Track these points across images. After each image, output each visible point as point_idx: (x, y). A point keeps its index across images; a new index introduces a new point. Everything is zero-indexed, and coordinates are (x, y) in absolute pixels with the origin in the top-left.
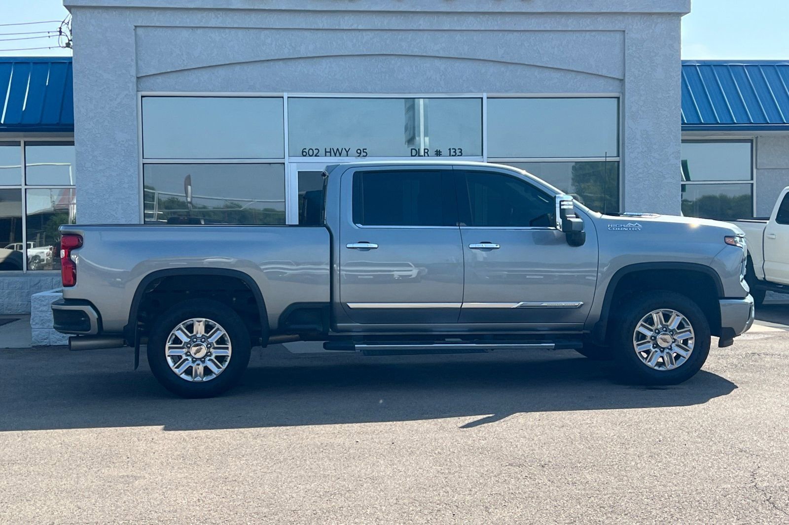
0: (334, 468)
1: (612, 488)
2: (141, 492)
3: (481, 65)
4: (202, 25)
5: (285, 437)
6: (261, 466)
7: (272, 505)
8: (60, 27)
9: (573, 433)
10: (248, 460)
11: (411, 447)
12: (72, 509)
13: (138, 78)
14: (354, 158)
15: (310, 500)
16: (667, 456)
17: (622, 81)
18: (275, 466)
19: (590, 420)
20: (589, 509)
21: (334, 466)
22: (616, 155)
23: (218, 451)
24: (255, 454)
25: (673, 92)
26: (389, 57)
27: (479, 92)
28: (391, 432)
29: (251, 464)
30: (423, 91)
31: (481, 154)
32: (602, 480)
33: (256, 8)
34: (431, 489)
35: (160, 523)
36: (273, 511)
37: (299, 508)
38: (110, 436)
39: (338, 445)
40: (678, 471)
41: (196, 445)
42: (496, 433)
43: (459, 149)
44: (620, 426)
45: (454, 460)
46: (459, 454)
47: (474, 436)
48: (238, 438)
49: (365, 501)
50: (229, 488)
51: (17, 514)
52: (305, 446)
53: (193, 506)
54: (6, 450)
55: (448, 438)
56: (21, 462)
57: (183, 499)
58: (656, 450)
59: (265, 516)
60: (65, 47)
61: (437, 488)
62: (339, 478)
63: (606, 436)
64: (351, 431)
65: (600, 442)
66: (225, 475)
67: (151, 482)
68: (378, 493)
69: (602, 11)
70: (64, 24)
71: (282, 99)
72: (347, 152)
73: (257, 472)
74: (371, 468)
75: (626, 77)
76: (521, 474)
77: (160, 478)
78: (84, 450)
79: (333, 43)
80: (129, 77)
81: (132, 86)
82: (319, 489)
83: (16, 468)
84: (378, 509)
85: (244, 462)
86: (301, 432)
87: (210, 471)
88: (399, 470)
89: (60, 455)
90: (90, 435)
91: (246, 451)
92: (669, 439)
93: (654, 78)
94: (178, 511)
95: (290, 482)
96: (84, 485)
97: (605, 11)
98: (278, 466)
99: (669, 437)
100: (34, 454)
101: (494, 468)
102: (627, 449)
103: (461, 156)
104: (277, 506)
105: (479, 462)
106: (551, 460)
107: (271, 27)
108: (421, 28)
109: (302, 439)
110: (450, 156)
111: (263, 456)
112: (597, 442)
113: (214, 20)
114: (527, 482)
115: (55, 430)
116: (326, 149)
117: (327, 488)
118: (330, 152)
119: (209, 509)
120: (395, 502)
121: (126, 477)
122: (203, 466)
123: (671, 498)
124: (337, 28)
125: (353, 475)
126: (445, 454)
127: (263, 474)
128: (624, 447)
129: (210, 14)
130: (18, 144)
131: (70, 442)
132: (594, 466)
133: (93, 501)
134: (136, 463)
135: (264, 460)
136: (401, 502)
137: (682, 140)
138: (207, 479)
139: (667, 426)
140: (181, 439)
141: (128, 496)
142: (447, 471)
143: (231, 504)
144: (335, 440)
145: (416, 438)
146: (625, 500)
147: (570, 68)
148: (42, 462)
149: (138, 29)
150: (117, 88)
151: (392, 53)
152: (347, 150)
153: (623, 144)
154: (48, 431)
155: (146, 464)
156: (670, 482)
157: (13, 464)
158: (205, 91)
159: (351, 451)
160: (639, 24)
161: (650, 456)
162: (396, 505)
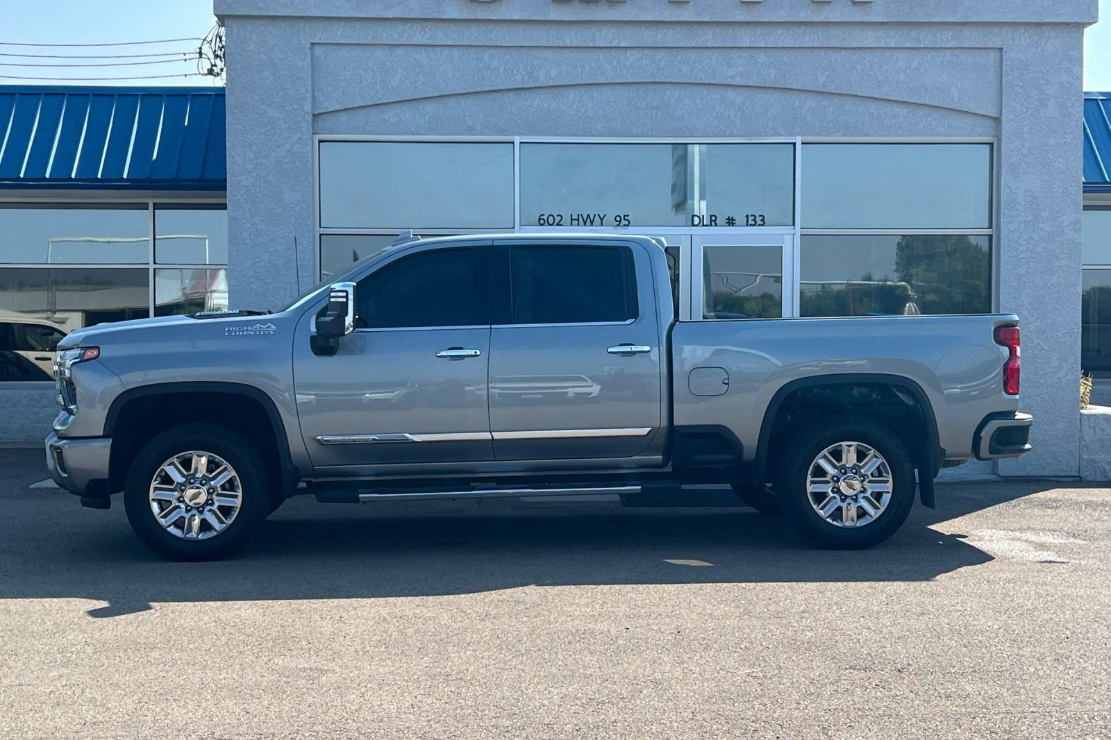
0: (598, 666)
1: (1005, 705)
2: (331, 692)
3: (793, 96)
4: (403, 41)
5: (525, 619)
6: (494, 660)
7: (516, 716)
8: (200, 46)
9: (939, 624)
10: (477, 650)
11: (705, 638)
12: (237, 713)
13: (314, 115)
14: (612, 228)
15: (568, 710)
16: (1081, 661)
17: (997, 120)
18: (514, 660)
19: (961, 605)
20: (976, 735)
21: (598, 662)
22: (987, 226)
23: (433, 637)
24: (485, 642)
25: (1071, 136)
26: (663, 86)
27: (790, 135)
28: (674, 616)
29: (481, 656)
30: (711, 134)
31: (792, 223)
32: (990, 692)
33: (478, 17)
34: (741, 700)
35: (361, 737)
36: (518, 724)
37: (555, 721)
38: (281, 611)
39: (600, 632)
40: (1099, 682)
41: (401, 627)
42: (826, 621)
43: (760, 216)
44: (1007, 615)
45: (770, 660)
46: (775, 650)
47: (795, 624)
48: (459, 619)
49: (648, 714)
50: (453, 689)
51: (163, 718)
52: (554, 633)
53: (406, 713)
54: (140, 628)
55: (758, 627)
56: (163, 645)
57: (390, 703)
58: (1063, 651)
59: (507, 732)
60: (206, 75)
61: (749, 698)
62: (607, 680)
63: (988, 629)
64: (617, 613)
65: (980, 638)
66: (445, 670)
67: (345, 679)
68: (665, 703)
69: (970, 20)
70: (205, 42)
71: (512, 145)
72: (602, 220)
73: (490, 667)
74: (650, 666)
75: (1003, 114)
76: (869, 681)
77: (357, 673)
78: (247, 631)
79: (584, 68)
80: (302, 113)
81: (306, 126)
82: (580, 694)
83: (156, 654)
84: (668, 725)
85: (470, 652)
86: (546, 613)
87: (425, 665)
88: (691, 670)
89: (215, 637)
90: (254, 609)
91: (472, 638)
92: (1080, 636)
93: (1044, 116)
94: (384, 719)
95: (538, 683)
96: (251, 680)
97: (975, 20)
98: (519, 661)
99: (1080, 633)
100: (179, 635)
101: (829, 671)
102: (1020, 648)
103: (763, 225)
104: (522, 718)
105: (805, 662)
106: (911, 663)
107: (498, 44)
108: (709, 45)
109: (549, 623)
110: (747, 225)
111: (496, 645)
112: (976, 638)
113: (420, 35)
114: (878, 694)
115: (205, 603)
116: (571, 215)
117: (592, 693)
118: (578, 220)
119: (428, 718)
120: (691, 716)
121: (309, 670)
122: (414, 657)
123: (1093, 721)
124: (591, 45)
125: (627, 677)
126: (756, 650)
127: (499, 671)
128: (1015, 646)
129: (415, 26)
130: (144, 206)
131: (227, 619)
132: (975, 672)
133: (266, 702)
134: (321, 651)
135: (499, 651)
136: (699, 717)
137: (1084, 206)
138: (422, 676)
139: (1076, 616)
140: (380, 618)
141: (314, 697)
142: (761, 675)
143: (457, 712)
144: (595, 625)
145: (711, 625)
146: (1027, 723)
147: (922, 101)
148: (191, 646)
149: (315, 46)
150: (285, 128)
151: (667, 80)
152: (602, 217)
153: (998, 209)
154: (196, 603)
155: (335, 653)
156: (1090, 698)
157: (152, 648)
158: (406, 134)
159: (621, 642)
160: (1023, 39)
161: (1055, 660)
162: (693, 722)
